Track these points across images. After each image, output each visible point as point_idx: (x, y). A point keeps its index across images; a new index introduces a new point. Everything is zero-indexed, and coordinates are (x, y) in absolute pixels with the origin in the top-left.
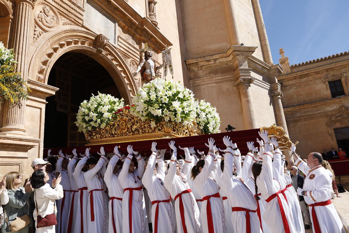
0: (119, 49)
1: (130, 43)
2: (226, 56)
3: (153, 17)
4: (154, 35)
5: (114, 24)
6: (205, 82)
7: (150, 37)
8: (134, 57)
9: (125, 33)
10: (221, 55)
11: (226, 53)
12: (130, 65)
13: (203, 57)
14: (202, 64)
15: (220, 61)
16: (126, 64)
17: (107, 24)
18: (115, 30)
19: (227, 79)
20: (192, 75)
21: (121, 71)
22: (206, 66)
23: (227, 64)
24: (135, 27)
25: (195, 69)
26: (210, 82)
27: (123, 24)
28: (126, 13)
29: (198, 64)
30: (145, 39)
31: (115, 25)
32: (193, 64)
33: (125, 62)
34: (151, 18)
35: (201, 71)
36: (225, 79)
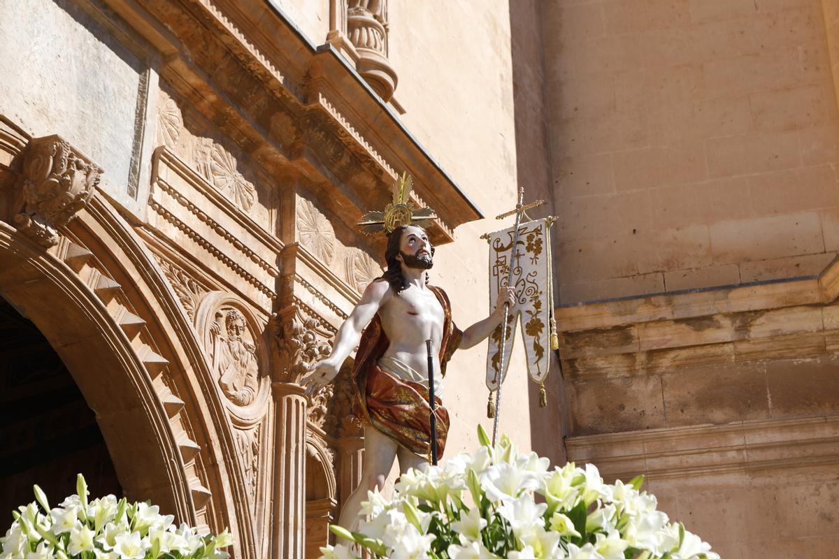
0: (157, 233)
1: (225, 193)
2: (817, 300)
3: (373, 35)
4: (374, 155)
5: (134, 76)
6: (673, 461)
7: (345, 160)
8: (243, 285)
9: (198, 135)
10: (782, 289)
11: (819, 279)
12: (214, 333)
13: (665, 294)
14: (653, 337)
15: (773, 326)
16: (191, 324)
17: (95, 74)
18: (140, 115)
19: (820, 450)
20: (587, 406)
21: (155, 368)
22: (684, 354)
23: (822, 350)
24: (262, 101)
25: (611, 366)
26: (705, 458)
27: (194, 80)
28: (218, 15)
29: (627, 339)
30: (319, 175)
31: (144, 84)
32: (601, 338)
33: (184, 312)
34: (358, 45)
35: (650, 387)
36: (810, 451)
